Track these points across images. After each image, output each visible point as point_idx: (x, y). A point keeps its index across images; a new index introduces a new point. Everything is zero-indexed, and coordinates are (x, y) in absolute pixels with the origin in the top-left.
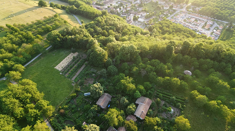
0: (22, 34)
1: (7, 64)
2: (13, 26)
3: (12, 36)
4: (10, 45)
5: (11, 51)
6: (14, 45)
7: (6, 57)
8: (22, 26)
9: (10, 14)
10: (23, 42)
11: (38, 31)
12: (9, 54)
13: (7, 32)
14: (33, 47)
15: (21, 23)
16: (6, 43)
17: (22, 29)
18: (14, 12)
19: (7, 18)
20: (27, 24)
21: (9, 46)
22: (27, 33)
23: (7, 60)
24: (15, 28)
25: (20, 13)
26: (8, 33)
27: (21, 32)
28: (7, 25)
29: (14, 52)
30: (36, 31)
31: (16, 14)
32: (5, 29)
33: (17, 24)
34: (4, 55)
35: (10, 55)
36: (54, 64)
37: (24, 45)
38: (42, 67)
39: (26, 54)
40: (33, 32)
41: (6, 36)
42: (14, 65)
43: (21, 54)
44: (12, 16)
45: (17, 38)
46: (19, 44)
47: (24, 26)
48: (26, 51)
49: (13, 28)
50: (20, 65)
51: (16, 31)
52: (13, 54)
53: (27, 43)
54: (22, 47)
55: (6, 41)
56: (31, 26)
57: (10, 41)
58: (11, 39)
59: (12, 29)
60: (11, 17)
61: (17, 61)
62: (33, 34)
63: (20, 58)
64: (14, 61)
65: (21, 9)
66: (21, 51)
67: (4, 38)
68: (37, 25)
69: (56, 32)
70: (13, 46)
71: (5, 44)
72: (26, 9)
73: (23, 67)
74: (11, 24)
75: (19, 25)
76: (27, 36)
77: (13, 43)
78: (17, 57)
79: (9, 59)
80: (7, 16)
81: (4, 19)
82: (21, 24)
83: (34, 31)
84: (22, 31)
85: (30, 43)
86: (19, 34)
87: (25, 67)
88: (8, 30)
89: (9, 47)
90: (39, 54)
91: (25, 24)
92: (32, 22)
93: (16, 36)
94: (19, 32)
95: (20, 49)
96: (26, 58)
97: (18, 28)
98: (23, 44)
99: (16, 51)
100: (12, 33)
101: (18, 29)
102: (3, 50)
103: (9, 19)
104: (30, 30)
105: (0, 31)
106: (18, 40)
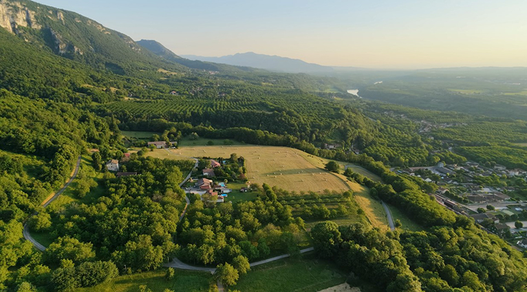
0: (276, 207)
1: (230, 247)
2: (271, 190)
3: (262, 205)
4: (251, 218)
5: (248, 227)
6: (257, 220)
7: (236, 234)
8: (285, 193)
9: (277, 169)
10: (271, 220)
11: (303, 211)
12: (242, 232)
13: (258, 196)
14: (282, 235)
15: (285, 188)
16: (248, 212)
17: (281, 198)
18: (284, 169)
19: (270, 174)
20: (293, 192)
22: (285, 208)
23: (234, 240)
24: (273, 193)
25: (291, 172)
26: (259, 198)
27: (278, 203)
28: (264, 185)
29: (250, 232)
30: (301, 209)
31: (285, 172)
32: (259, 189)
33: (278, 187)
34: (235, 230)
35: (242, 234)
36: (300, 289)
37: (271, 226)
38: (277, 284)
39: (264, 244)
40: (294, 209)
41: (253, 201)
42: (238, 254)
43: (258, 240)
44: (278, 173)
45: (267, 211)
46: (264, 222)
47: (288, 194)
48: (268, 238)
49: (270, 192)
50: (245, 260)
51: (271, 198)
52: (247, 234)
53: (276, 224)
54: (265, 228)
55: (250, 208)
56: (297, 199)
57: (255, 210)
58: (258, 209)
59: (268, 193)
60: (276, 174)
61: (246, 251)
62: (293, 212)
63: (253, 246)
64: (242, 249)
65: (295, 167)
66: (260, 235)
67: (251, 203)
68: (308, 199)
69: (333, 225)
70: (254, 220)
71: (246, 214)
72: (303, 168)
73: (248, 266)
74: (270, 186)
75: (280, 190)
76: (283, 212)
77: (257, 216)
78: (249, 242)
79: (238, 240)
80: (271, 171)
81: (266, 175)
82: (283, 190)
83: (297, 208)
84: (279, 201)
85: (281, 227)
86: (273, 205)
87: (251, 268)
88: (261, 193)
89: (248, 220)
90: (285, 253)
91: (290, 191)
92: (302, 193)
93: (267, 206)
94: (274, 201)
95: (260, 231)
96: (261, 252)
97: (275, 195)
98: (269, 224)
99: (254, 232)
100: (263, 199)
101: (276, 197)
102: (238, 221)
103: (272, 176)
104: (292, 205)
105: (251, 191)
106: (266, 214)
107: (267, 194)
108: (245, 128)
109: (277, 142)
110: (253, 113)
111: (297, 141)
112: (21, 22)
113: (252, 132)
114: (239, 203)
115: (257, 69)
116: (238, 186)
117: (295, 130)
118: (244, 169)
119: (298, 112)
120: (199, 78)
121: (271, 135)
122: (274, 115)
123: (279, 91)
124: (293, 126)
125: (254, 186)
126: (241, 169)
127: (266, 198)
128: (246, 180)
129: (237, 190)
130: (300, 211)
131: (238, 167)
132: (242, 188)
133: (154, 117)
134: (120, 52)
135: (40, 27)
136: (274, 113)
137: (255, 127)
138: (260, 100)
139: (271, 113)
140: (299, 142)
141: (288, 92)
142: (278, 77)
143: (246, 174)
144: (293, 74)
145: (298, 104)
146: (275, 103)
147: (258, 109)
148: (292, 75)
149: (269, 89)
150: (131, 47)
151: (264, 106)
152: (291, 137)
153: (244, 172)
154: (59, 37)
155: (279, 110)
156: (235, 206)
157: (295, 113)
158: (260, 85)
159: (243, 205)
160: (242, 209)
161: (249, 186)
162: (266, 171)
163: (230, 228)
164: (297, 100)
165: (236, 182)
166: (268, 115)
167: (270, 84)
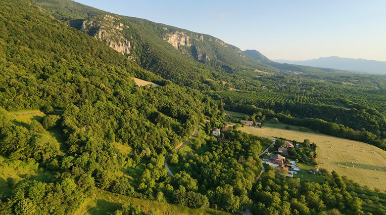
0: (345, 196)
2: (341, 178)
3: (329, 189)
4: (316, 198)
5: (312, 205)
6: (322, 202)
7: (300, 208)
8: (356, 185)
9: (349, 161)
10: (337, 206)
11: (376, 209)
12: (306, 208)
13: (326, 180)
15: (356, 180)
16: (315, 192)
17: (351, 188)
18: (357, 162)
19: (341, 164)
20: (366, 187)
21: (315, 199)
22: (354, 199)
23: (298, 212)
24: (342, 182)
25: (365, 167)
26: (327, 182)
27: (347, 192)
28: (333, 172)
29: (313, 210)
30: (374, 206)
31: (357, 166)
32: (328, 175)
33: (349, 178)
34: (300, 204)
40: (364, 203)
41: (321, 184)
44: (350, 165)
45: (333, 196)
46: (330, 205)
47: (359, 187)
49: (339, 180)
51: (339, 186)
52: (311, 211)
54: (330, 212)
55: (316, 189)
56: (370, 194)
57: (321, 192)
58: (324, 192)
59: (337, 181)
60: (348, 165)
62: (362, 206)
65: (371, 162)
67: (318, 185)
68: (383, 198)
70: (319, 201)
71: (312, 193)
72: (381, 166)
74: (340, 175)
75: (351, 181)
76: (352, 203)
77: (323, 197)
79: (301, 213)
80: (343, 161)
81: (337, 163)
82: (354, 182)
83: (368, 204)
84: (348, 191)
86: (341, 192)
88: (329, 179)
89: (313, 199)
91: (362, 185)
92: (377, 190)
93: (334, 192)
94: (343, 190)
97: (345, 184)
98: (334, 209)
99: (318, 211)
100: (331, 185)
101: (345, 186)
102: (303, 197)
103: (343, 166)
104: (363, 199)
105: (320, 175)
106: (333, 199)
107: (335, 181)
108: (321, 120)
109: (353, 136)
110: (331, 108)
111: (376, 139)
112: (182, 43)
113: (327, 124)
114: (307, 182)
115: (340, 71)
116: (308, 168)
117: (375, 128)
118: (315, 155)
119: (380, 112)
120: (285, 77)
121: (346, 129)
122: (352, 112)
123: (360, 90)
124: (373, 123)
125: (323, 171)
126: (312, 153)
127: (333, 185)
128: (315, 164)
129: (306, 171)
130: (372, 208)
131: (310, 152)
132: (311, 170)
133: (248, 103)
134: (232, 58)
135: (191, 45)
136: (353, 110)
137: (331, 120)
138: (338, 97)
139: (349, 109)
140: (378, 140)
141: (370, 92)
142: (360, 78)
143: (316, 159)
144: (379, 76)
145: (382, 104)
146: (354, 101)
147: (335, 105)
148: (377, 77)
149: (350, 88)
150: (239, 55)
151: (344, 103)
152: (370, 134)
153: (315, 157)
154: (199, 50)
155: (358, 107)
156: (302, 183)
157: (377, 112)
158: (340, 84)
159: (310, 185)
160: (309, 187)
161: (318, 170)
162: (336, 161)
163: (295, 201)
164: (381, 100)
165: (306, 164)
166: (345, 111)
167: (351, 84)
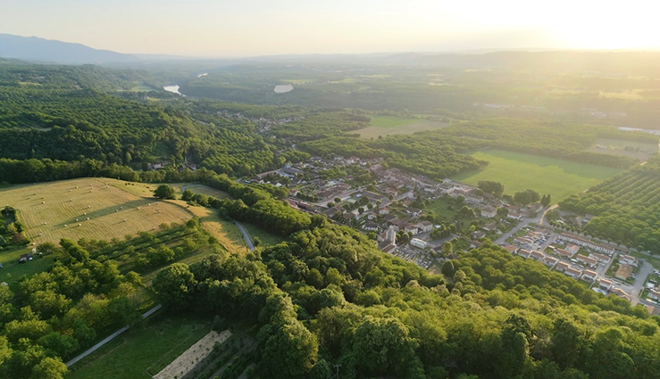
0: (92, 268)
1: (22, 353)
2: (76, 245)
3: (65, 271)
4: (50, 296)
5: (46, 312)
6: (62, 297)
7: (28, 330)
8: (101, 244)
9: (80, 214)
10: (87, 289)
11: (136, 262)
12: (40, 323)
13: (55, 260)
14: (110, 305)
15: (100, 237)
16: (44, 290)
17: (96, 252)
18: (91, 210)
19: (69, 223)
20: (114, 240)
21: (49, 299)
22: (107, 265)
23: (28, 340)
24: (81, 249)
25: (104, 212)
26: (58, 263)
27: (93, 261)
28: (62, 242)
29: (54, 319)
30: (131, 260)
31: (93, 215)
32: (56, 250)
33: (88, 239)
34: (25, 324)
35: (41, 325)
36: (154, 364)
37: (89, 298)
38: (117, 373)
39: (85, 327)
40: (120, 263)
41: (49, 270)
42: (41, 358)
43: (72, 324)
44: (83, 218)
45: (77, 278)
46: (76, 295)
47: (105, 244)
48: (87, 317)
49: (75, 249)
50: (57, 361)
51: (80, 258)
52: (49, 323)
53: (96, 293)
54: (80, 304)
55: (45, 283)
56: (121, 247)
57: (55, 283)
58: (60, 279)
59: (74, 252)
60: (80, 221)
61: (55, 348)
62: (119, 268)
63: (66, 337)
64: (45, 347)
65: (110, 204)
66: (74, 316)
67: (45, 275)
68: (139, 244)
69: (182, 267)
70: (58, 298)
71: (40, 293)
72: (122, 203)
73: (64, 367)
74: (73, 240)
75: (92, 242)
76: (104, 272)
77: (61, 290)
78: (57, 333)
79: (34, 337)
80: (70, 217)
81: (62, 225)
82: (98, 241)
83: (125, 261)
84: (94, 258)
85: (106, 294)
86: (86, 266)
87: (68, 369)
88: (60, 255)
89: (47, 301)
90: (120, 328)
91: (109, 240)
92: (128, 237)
93: (75, 272)
94: (86, 261)
95: (73, 311)
96: (82, 339)
97: (86, 251)
98: (85, 296)
99: (61, 315)
100: (66, 263)
101: (87, 253)
102: (28, 309)
103: (74, 225)
104: (116, 258)
105: (41, 256)
106: (77, 283)
107: (70, 254)
108: (5, 160)
109: (70, 172)
110: (14, 133)
111: (103, 166)
113: (17, 164)
114: (23, 280)
115: (4, 60)
116: (15, 255)
117: (96, 150)
118: (19, 227)
119: (95, 124)
121: (57, 164)
122: (54, 132)
123: (54, 94)
124: (92, 144)
125: (44, 248)
126: (12, 226)
127: (70, 260)
128: (26, 243)
129: (12, 262)
130: (129, 264)
131: (6, 225)
132: (22, 256)
136: (55, 130)
137: (23, 154)
138: (21, 111)
139: (49, 129)
140: (107, 168)
141: (71, 95)
142: (47, 73)
143: (24, 233)
144: (75, 67)
145: (93, 112)
146: (52, 113)
147: (21, 126)
148: (73, 68)
149: (36, 91)
151: (35, 120)
152: (93, 162)
153: (20, 230)
155: (60, 123)
156: (14, 287)
157: (91, 125)
158: (16, 85)
159: (30, 282)
160: (31, 287)
161: (34, 250)
162: (61, 222)
163: (15, 324)
164: (90, 106)
165: (8, 249)
166: (42, 133)
167: (35, 84)
